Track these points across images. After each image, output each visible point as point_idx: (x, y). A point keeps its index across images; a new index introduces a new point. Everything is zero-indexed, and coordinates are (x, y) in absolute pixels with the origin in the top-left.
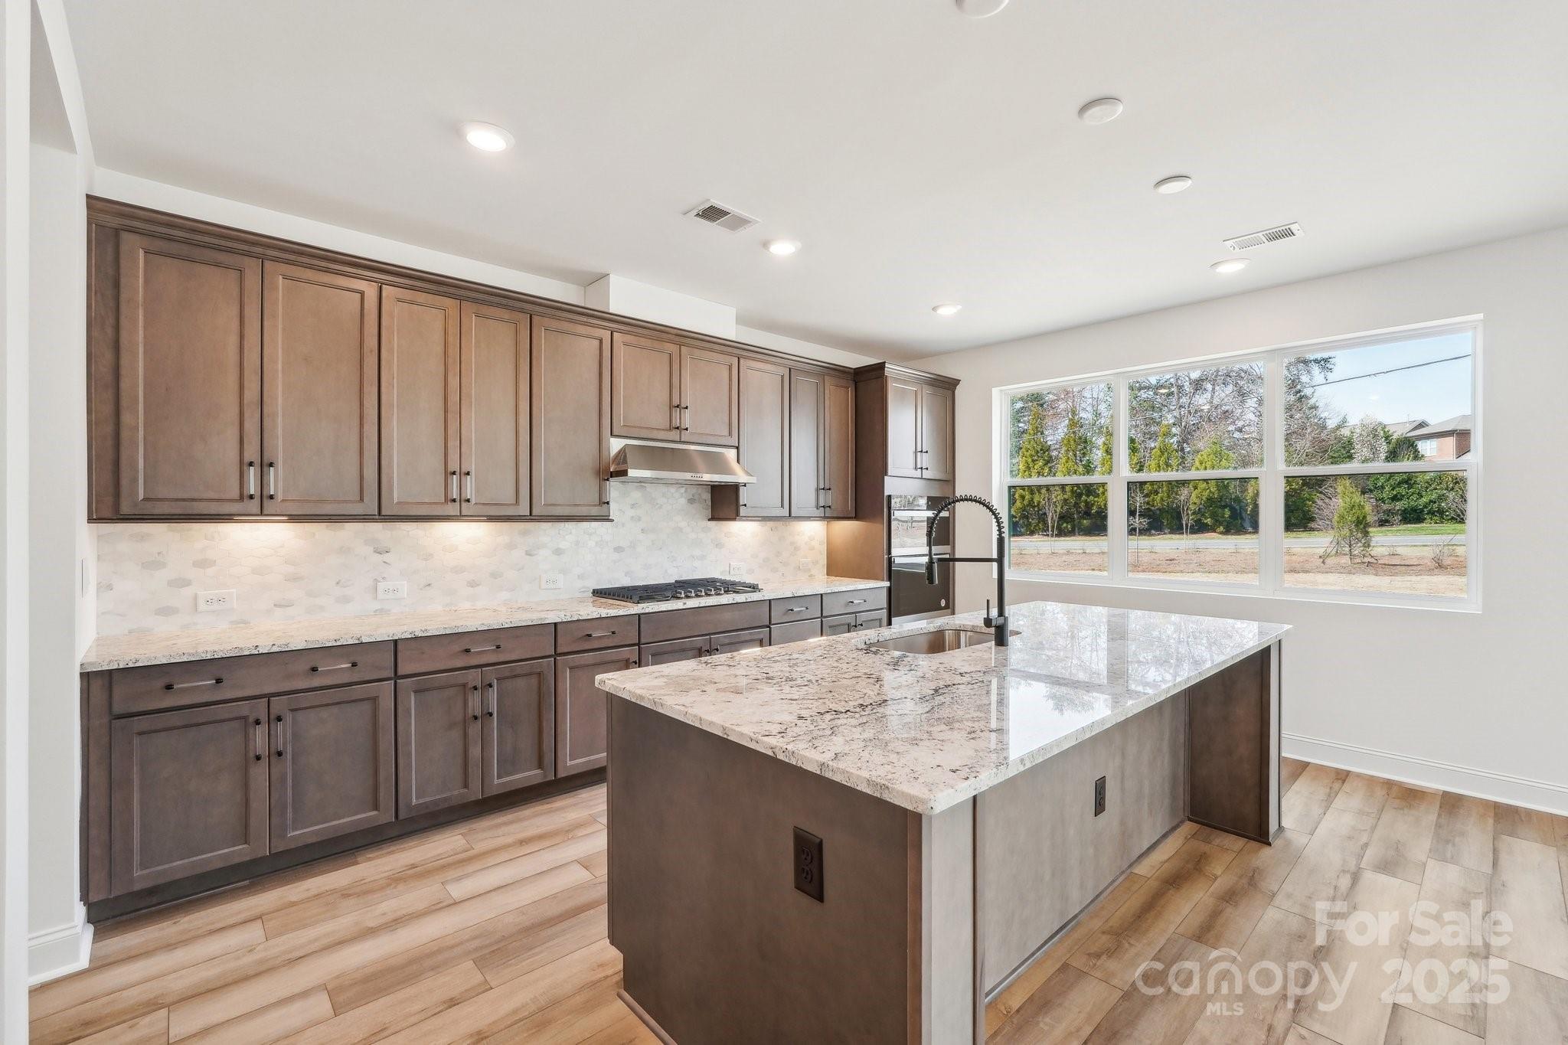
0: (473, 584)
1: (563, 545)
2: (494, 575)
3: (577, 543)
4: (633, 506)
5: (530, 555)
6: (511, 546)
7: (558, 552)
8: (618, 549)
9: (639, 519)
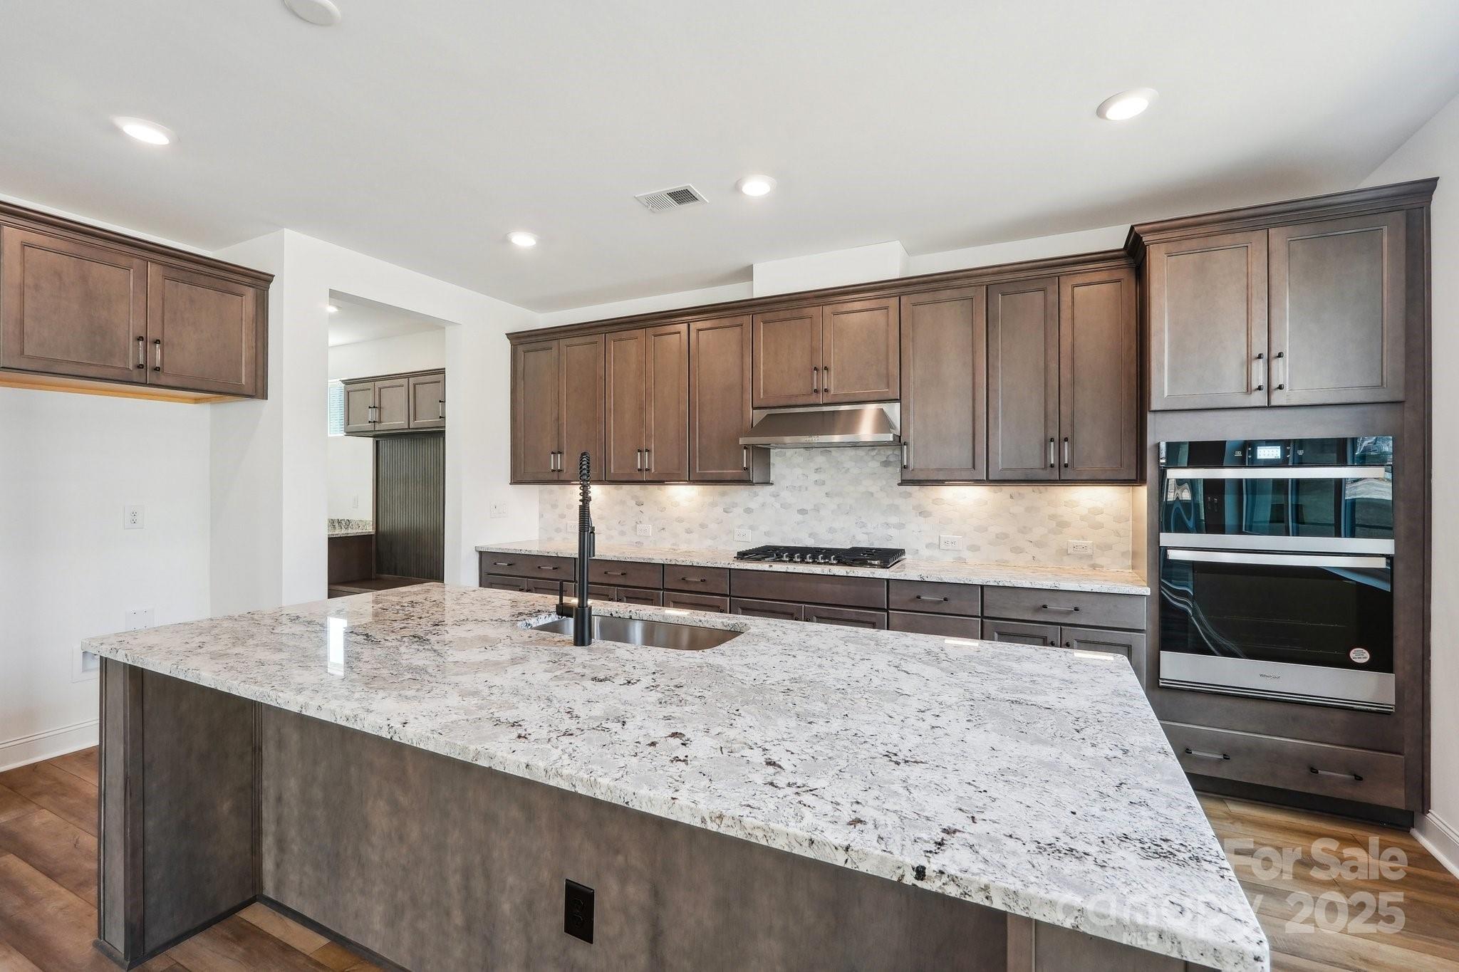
0: (689, 531)
1: (753, 505)
2: (703, 526)
3: (763, 505)
4: (817, 470)
5: (727, 512)
6: (714, 505)
7: (748, 511)
8: (802, 512)
9: (823, 483)
